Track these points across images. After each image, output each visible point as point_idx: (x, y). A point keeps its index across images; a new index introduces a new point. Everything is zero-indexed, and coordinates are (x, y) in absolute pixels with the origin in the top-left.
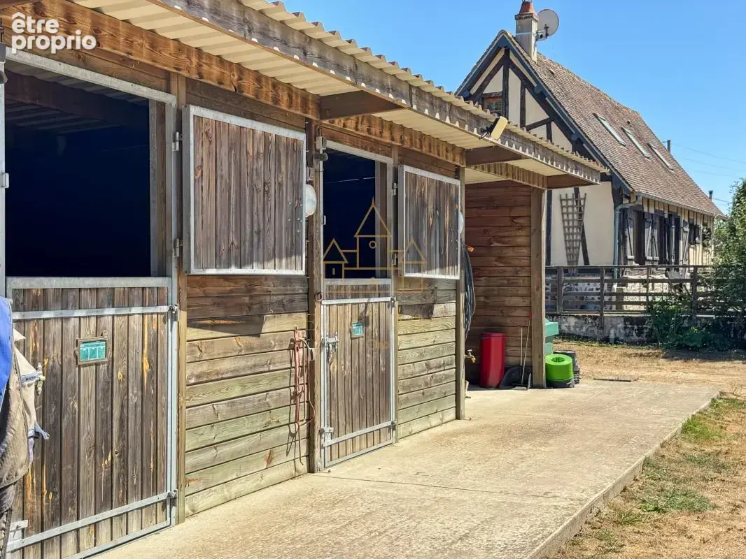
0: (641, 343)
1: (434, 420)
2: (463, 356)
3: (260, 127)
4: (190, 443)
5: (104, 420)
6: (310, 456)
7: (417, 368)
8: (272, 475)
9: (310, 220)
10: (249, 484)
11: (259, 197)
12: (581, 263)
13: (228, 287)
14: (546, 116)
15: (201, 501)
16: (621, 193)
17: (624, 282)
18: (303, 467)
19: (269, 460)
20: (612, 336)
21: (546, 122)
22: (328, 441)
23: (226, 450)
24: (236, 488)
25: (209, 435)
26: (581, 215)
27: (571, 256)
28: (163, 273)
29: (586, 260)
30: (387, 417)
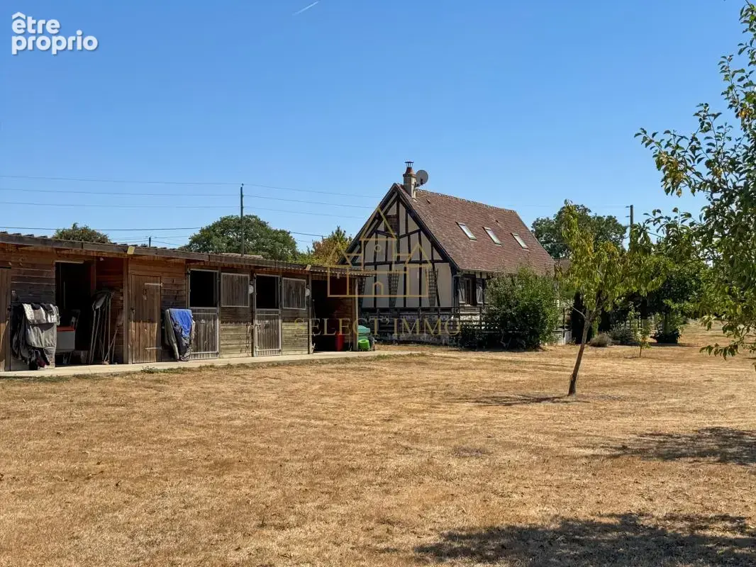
0: (457, 346)
1: (298, 352)
2: (311, 334)
3: (237, 275)
4: (222, 343)
5: (205, 334)
6: (252, 352)
7: (291, 336)
8: (241, 355)
9: (252, 295)
10: (236, 355)
11: (237, 290)
12: (436, 306)
13: (230, 310)
14: (418, 228)
15: (224, 356)
16: (454, 269)
17: (458, 316)
18: (250, 355)
19: (241, 351)
20: (443, 342)
21: (419, 231)
22: (257, 350)
23: (229, 346)
24: (233, 355)
25: (226, 342)
26: (436, 281)
27: (432, 302)
28: (216, 306)
29: (439, 304)
30: (278, 347)
